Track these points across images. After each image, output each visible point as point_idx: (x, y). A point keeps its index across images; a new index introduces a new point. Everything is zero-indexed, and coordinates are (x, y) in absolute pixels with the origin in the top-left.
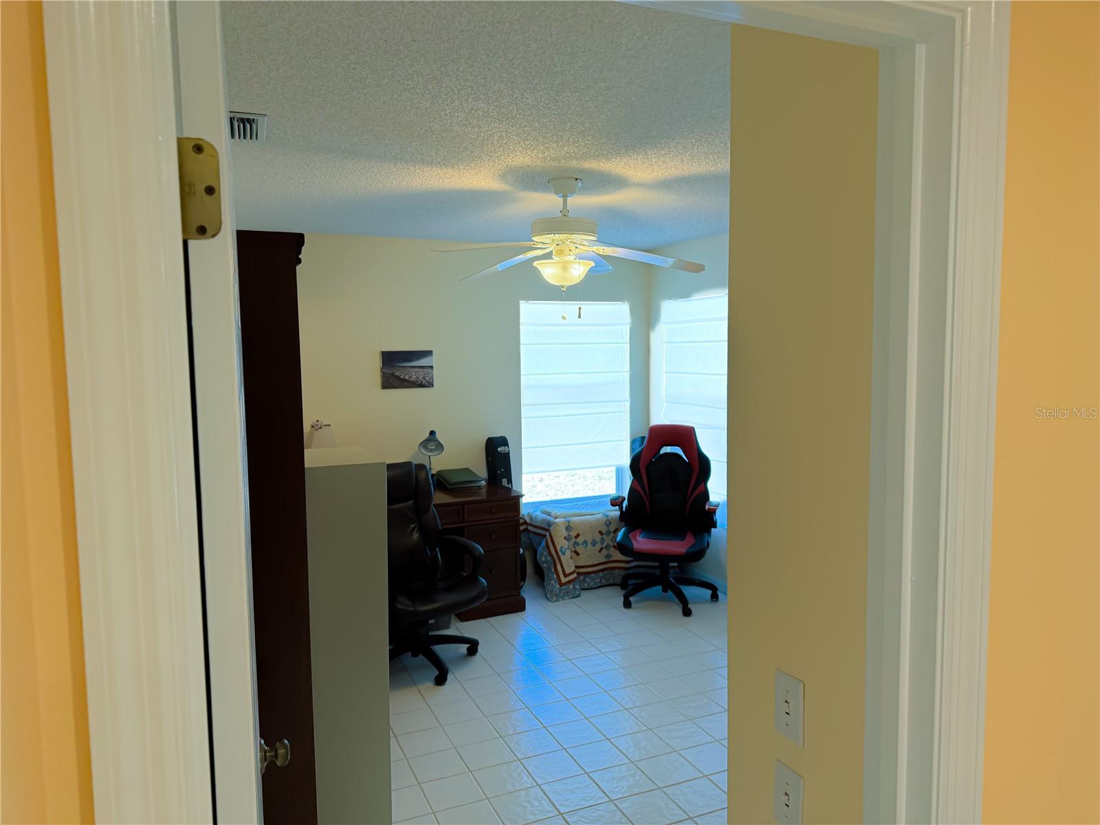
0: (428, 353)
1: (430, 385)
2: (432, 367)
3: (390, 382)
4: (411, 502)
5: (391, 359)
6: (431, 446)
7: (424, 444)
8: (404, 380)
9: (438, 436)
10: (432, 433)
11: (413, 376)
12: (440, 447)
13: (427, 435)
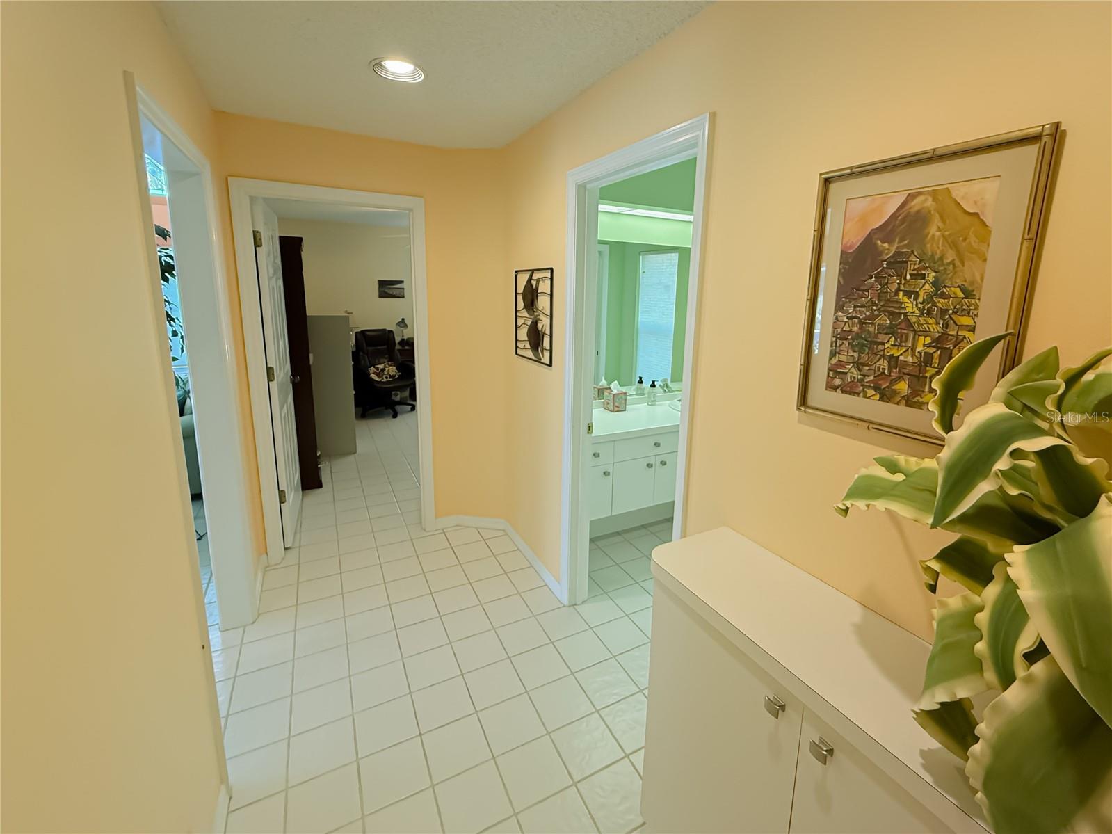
0: (402, 282)
1: (403, 297)
2: (403, 289)
3: (383, 295)
4: (385, 347)
5: (383, 284)
6: (402, 325)
7: (398, 324)
8: (389, 294)
9: (406, 321)
10: (403, 319)
11: (395, 293)
12: (406, 326)
13: (400, 320)
